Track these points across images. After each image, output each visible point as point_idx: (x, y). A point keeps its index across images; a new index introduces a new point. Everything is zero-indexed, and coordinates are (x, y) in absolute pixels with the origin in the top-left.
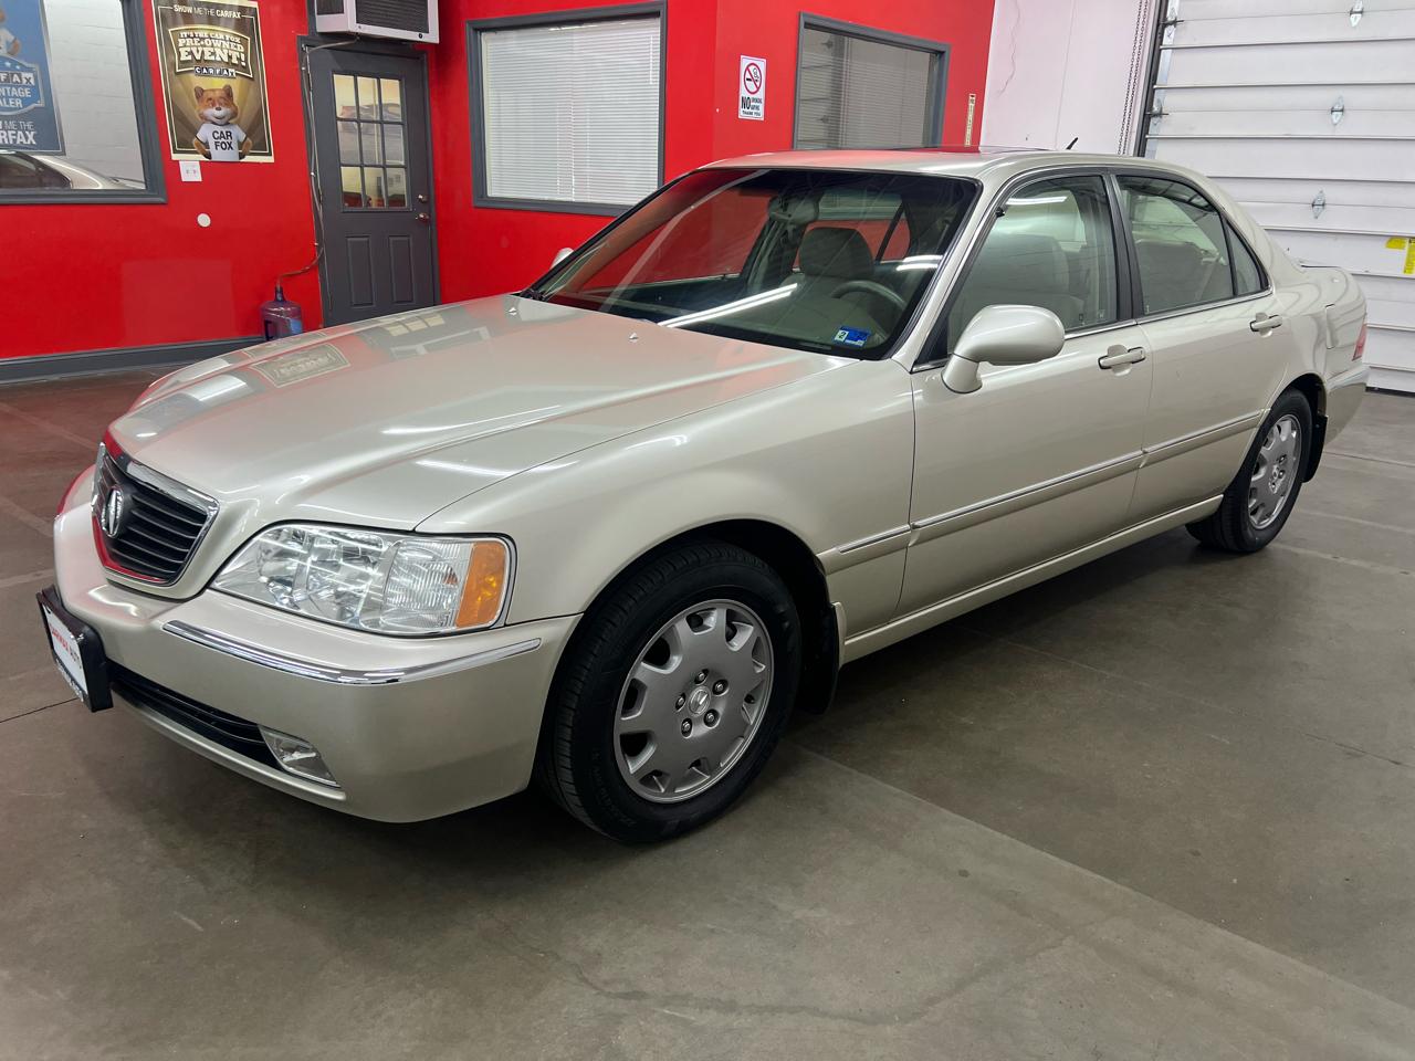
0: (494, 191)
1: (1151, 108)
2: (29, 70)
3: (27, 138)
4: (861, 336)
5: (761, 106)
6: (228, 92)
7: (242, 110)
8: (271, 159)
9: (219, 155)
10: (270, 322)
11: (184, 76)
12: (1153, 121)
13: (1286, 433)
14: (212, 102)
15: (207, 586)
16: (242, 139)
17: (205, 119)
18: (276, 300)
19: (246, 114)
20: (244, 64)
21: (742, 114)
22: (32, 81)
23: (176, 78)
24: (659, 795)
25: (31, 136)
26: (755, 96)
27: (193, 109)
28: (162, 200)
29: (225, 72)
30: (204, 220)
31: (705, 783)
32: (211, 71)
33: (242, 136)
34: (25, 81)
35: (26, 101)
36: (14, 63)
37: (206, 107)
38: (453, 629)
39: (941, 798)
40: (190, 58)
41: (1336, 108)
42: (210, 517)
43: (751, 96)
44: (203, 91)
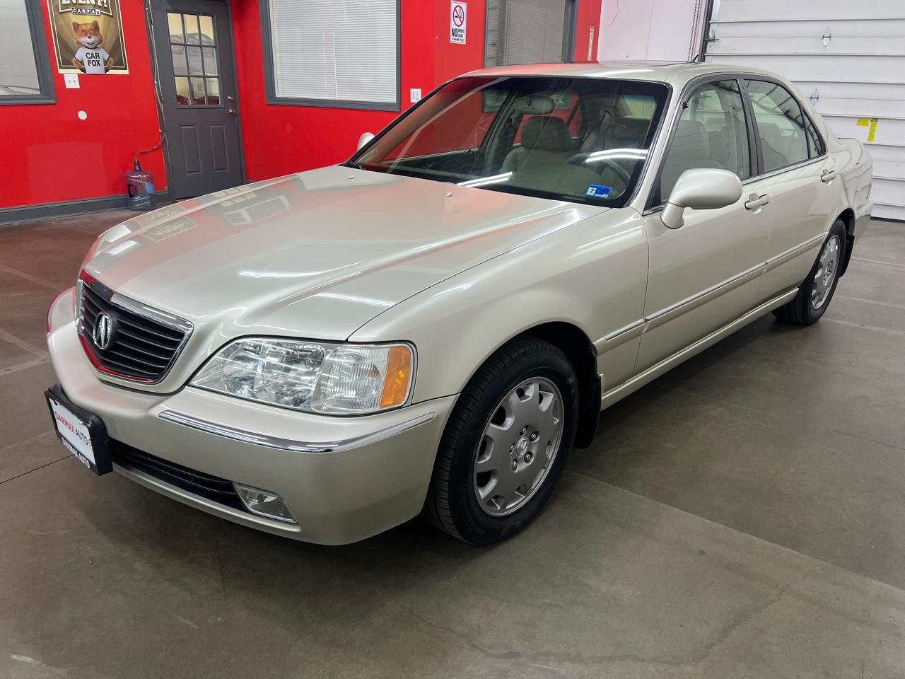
0: (280, 93)
1: (708, 36)
4: (606, 191)
5: (464, 35)
6: (95, 26)
8: (126, 72)
9: (91, 70)
10: (131, 185)
11: (65, 15)
12: (709, 44)
13: (833, 247)
14: (85, 33)
15: (187, 383)
16: (106, 58)
17: (81, 45)
18: (135, 170)
19: (109, 40)
20: (106, 6)
21: (452, 40)
23: (60, 16)
24: (497, 511)
26: (460, 28)
27: (72, 37)
28: (53, 102)
29: (93, 12)
30: (82, 115)
31: (522, 500)
32: (84, 11)
33: (107, 56)
37: (81, 36)
38: (378, 409)
39: (670, 500)
40: (68, 2)
41: (826, 35)
42: (187, 333)
43: (457, 28)
44: (78, 25)
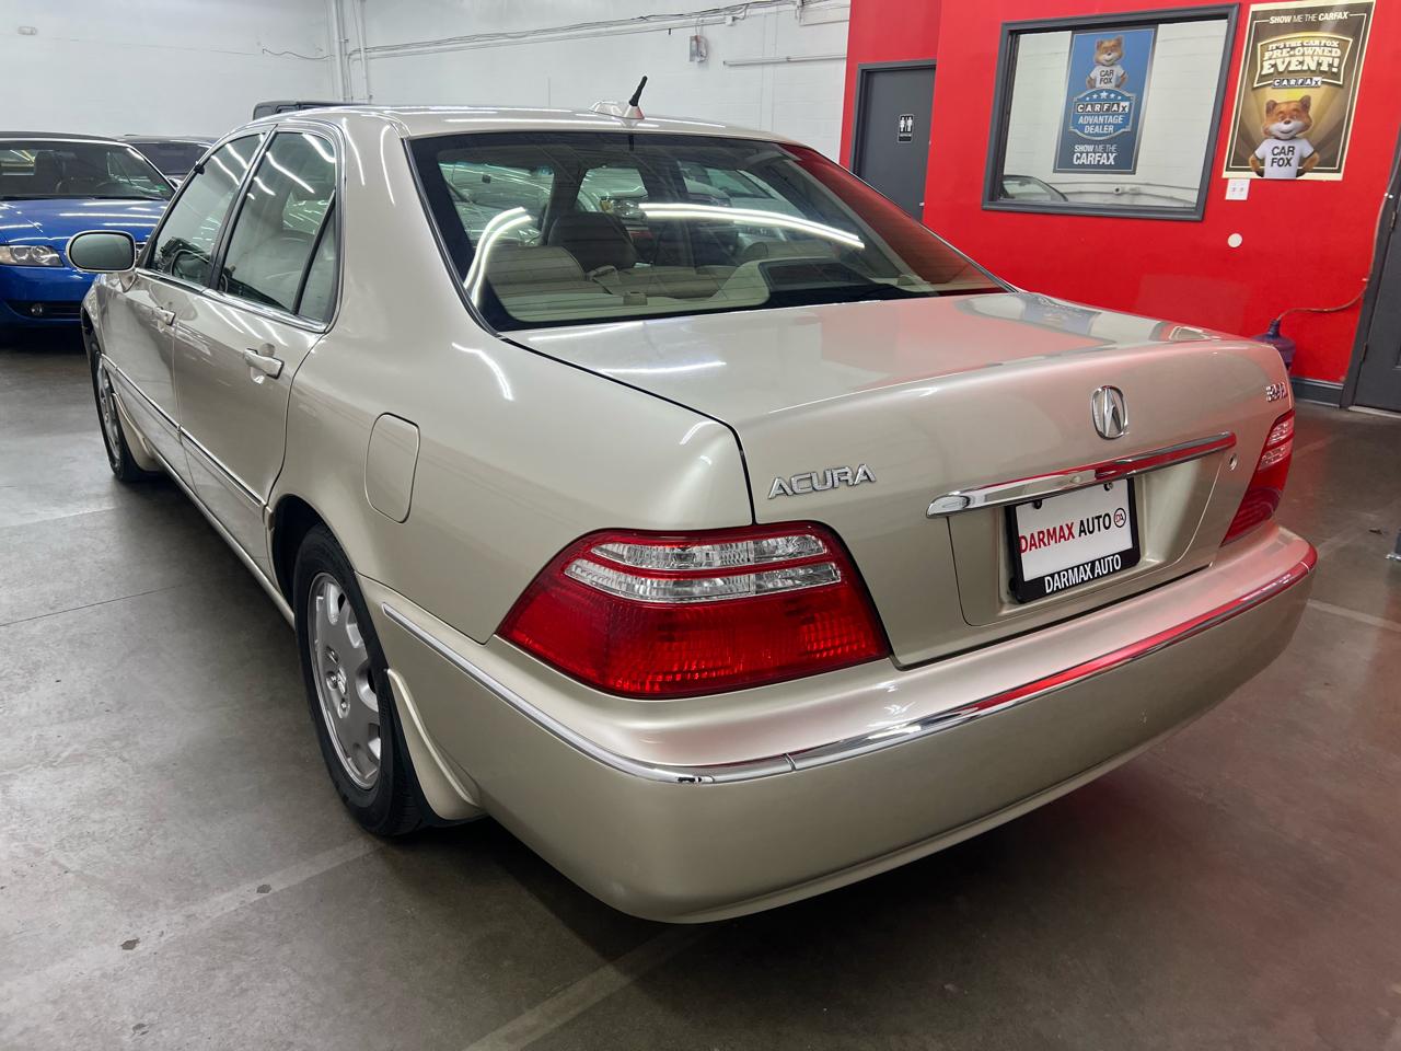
2: (1128, 99)
3: (1108, 158)
6: (1305, 104)
7: (1317, 124)
8: (1338, 177)
9: (1273, 172)
11: (1261, 90)
14: (1285, 117)
16: (1306, 154)
17: (1269, 134)
18: (1270, 332)
19: (1321, 127)
20: (1335, 70)
22: (1127, 109)
23: (1252, 94)
25: (1112, 157)
29: (1308, 82)
30: (1235, 240)
32: (1293, 82)
33: (1308, 151)
34: (1121, 109)
35: (1117, 127)
36: (1117, 94)
37: (1275, 120)
40: (1272, 70)
44: (1275, 104)
